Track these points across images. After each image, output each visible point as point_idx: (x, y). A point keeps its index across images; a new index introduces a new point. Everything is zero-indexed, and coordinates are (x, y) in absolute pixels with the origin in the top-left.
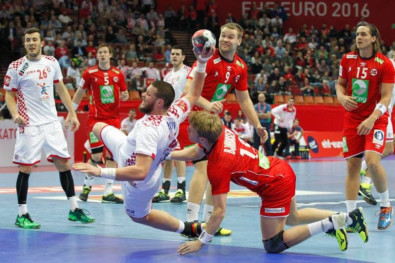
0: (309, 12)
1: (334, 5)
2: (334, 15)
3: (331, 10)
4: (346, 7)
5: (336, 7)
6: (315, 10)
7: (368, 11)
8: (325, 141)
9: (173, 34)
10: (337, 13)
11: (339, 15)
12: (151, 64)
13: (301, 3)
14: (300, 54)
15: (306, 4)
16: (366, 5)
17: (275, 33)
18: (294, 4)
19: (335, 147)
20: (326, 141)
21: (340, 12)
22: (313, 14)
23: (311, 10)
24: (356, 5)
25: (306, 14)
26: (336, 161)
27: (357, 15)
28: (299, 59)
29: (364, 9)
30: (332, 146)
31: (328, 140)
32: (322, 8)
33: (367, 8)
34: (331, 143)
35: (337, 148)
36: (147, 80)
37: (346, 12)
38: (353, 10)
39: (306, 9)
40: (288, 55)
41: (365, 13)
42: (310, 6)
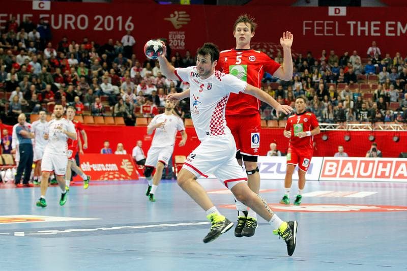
0: (69, 25)
1: (96, 18)
2: (96, 28)
3: (93, 23)
4: (109, 20)
5: (99, 20)
6: (75, 24)
7: (132, 25)
8: (84, 163)
10: (99, 27)
11: (101, 29)
13: (60, 16)
14: (58, 71)
15: (67, 16)
16: (130, 18)
17: (32, 48)
18: (53, 16)
19: (95, 170)
20: (86, 163)
21: (102, 25)
22: (73, 28)
23: (71, 23)
24: (120, 18)
25: (66, 27)
26: (96, 185)
27: (120, 29)
28: (57, 75)
29: (128, 23)
30: (92, 168)
31: (88, 163)
32: (83, 20)
33: (131, 21)
34: (91, 166)
35: (97, 171)
37: (109, 26)
38: (116, 23)
39: (66, 22)
40: (45, 71)
41: (129, 27)
42: (70, 19)
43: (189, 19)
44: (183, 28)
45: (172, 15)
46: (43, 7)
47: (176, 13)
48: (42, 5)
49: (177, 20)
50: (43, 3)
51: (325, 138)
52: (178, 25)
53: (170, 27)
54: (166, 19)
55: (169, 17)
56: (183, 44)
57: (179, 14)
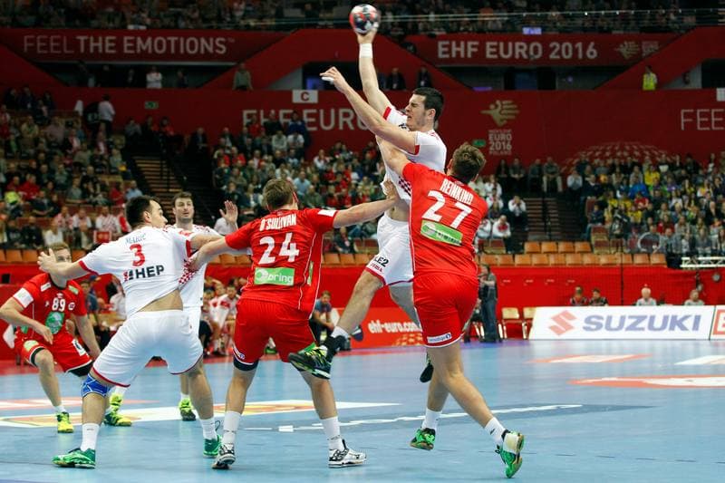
0: (345, 123)
6: (354, 122)
8: (372, 322)
9: (137, 161)
12: (106, 208)
13: (333, 111)
14: (332, 189)
15: (342, 111)
17: (292, 158)
18: (322, 112)
19: (389, 331)
20: (375, 322)
22: (351, 127)
23: (348, 120)
25: (341, 127)
26: (391, 352)
28: (331, 196)
30: (384, 329)
31: (378, 321)
34: (383, 326)
35: (391, 333)
36: (98, 234)
39: (342, 119)
40: (313, 191)
43: (517, 112)
44: (508, 125)
45: (492, 106)
46: (308, 99)
47: (498, 102)
48: (305, 97)
49: (500, 112)
50: (307, 93)
51: (716, 278)
52: (502, 120)
53: (490, 122)
54: (484, 112)
55: (488, 109)
56: (509, 147)
57: (502, 105)
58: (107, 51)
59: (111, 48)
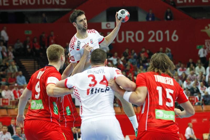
0: (129, 39)
1: (149, 33)
2: (150, 40)
3: (147, 37)
4: (159, 34)
5: (151, 34)
6: (134, 38)
7: (177, 37)
9: (22, 62)
10: (153, 39)
11: (154, 41)
12: (7, 87)
15: (127, 33)
16: (175, 32)
21: (154, 38)
22: (133, 41)
23: (131, 37)
24: (167, 32)
25: (127, 41)
27: (168, 40)
29: (174, 35)
32: (140, 35)
33: (176, 34)
36: (3, 100)
37: (160, 38)
38: (165, 36)
39: (128, 37)
41: (175, 38)
42: (130, 34)
45: (206, 28)
46: (109, 27)
48: (108, 25)
50: (109, 24)
53: (206, 36)
54: (202, 31)
55: (204, 29)
58: (5, 4)
59: (6, 3)
